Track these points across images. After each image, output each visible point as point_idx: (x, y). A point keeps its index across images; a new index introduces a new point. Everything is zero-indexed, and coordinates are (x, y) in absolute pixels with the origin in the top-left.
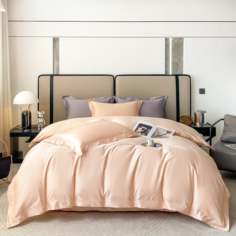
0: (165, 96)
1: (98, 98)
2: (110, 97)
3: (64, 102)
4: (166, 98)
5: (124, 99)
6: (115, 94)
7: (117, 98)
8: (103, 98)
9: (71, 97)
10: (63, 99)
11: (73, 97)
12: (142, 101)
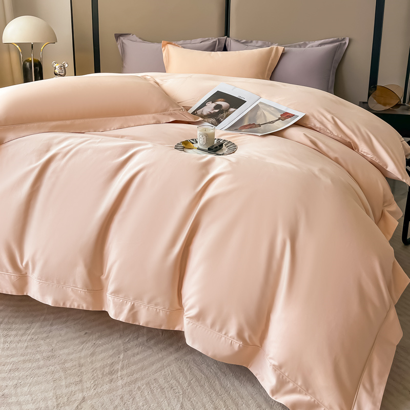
0: (344, 39)
1: (188, 41)
2: (215, 40)
3: (119, 46)
4: (346, 43)
5: (246, 43)
6: (227, 33)
7: (231, 42)
8: (199, 40)
9: (134, 37)
10: (117, 40)
11: (137, 36)
12: (281, 49)
